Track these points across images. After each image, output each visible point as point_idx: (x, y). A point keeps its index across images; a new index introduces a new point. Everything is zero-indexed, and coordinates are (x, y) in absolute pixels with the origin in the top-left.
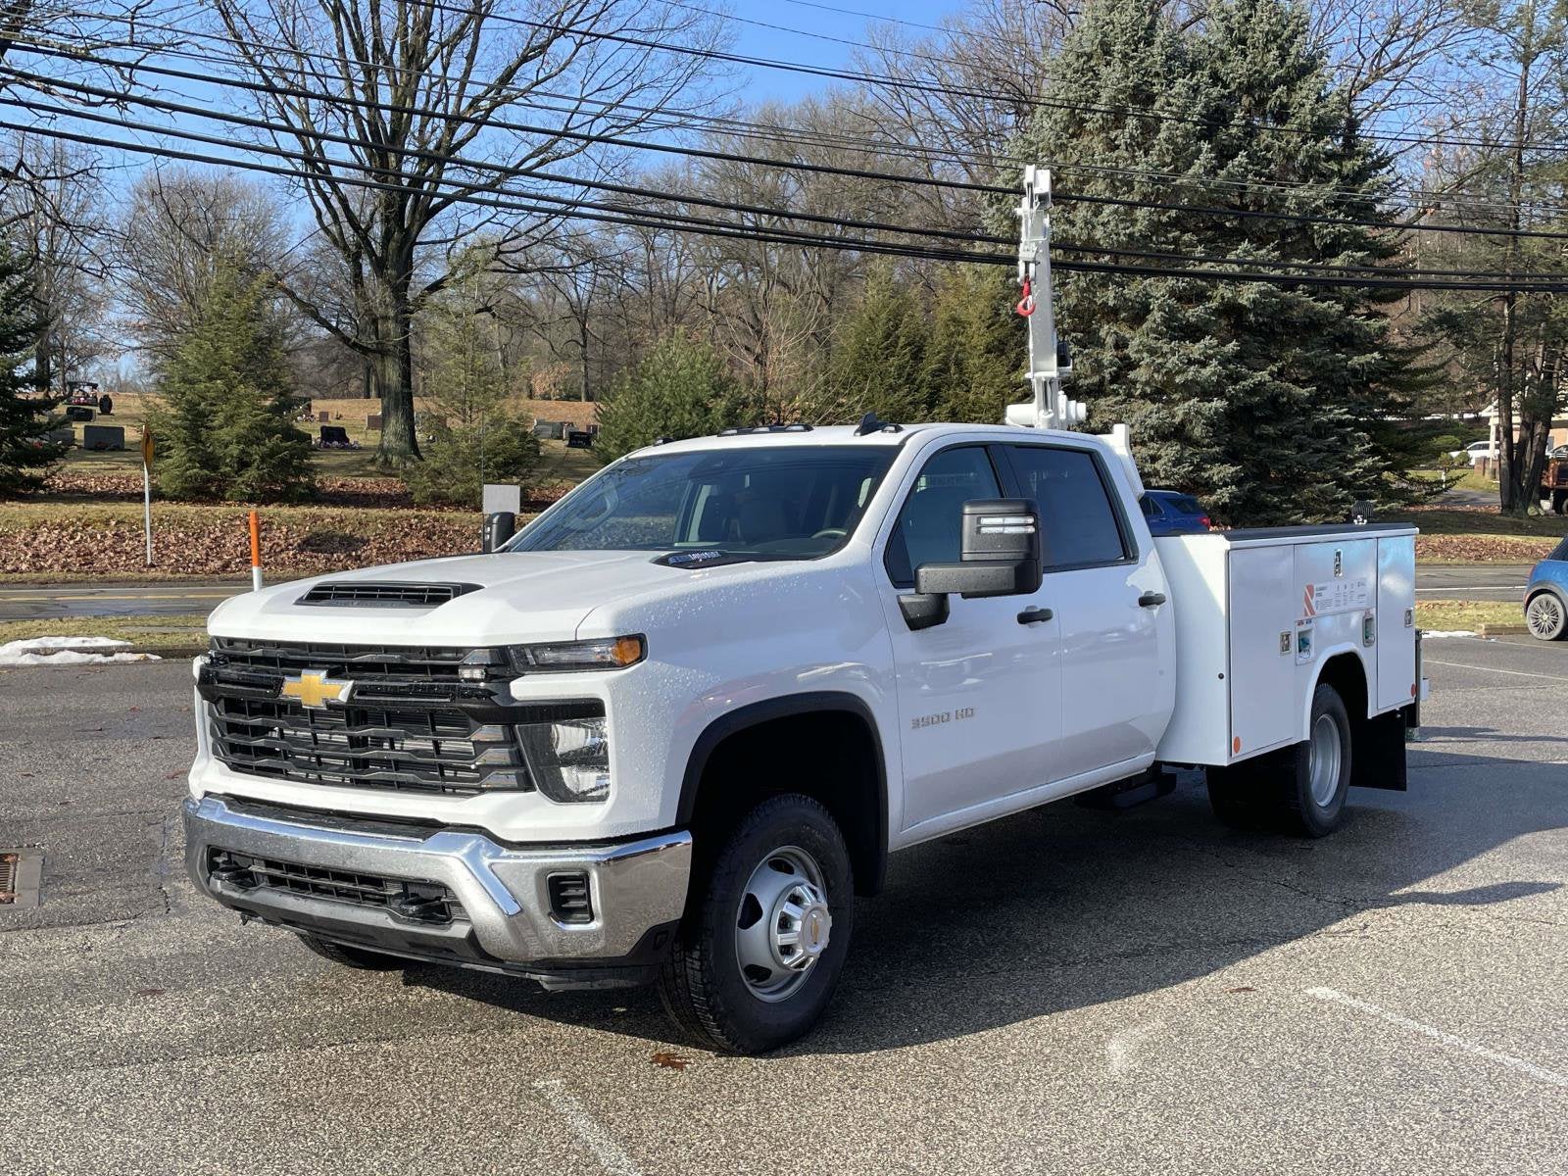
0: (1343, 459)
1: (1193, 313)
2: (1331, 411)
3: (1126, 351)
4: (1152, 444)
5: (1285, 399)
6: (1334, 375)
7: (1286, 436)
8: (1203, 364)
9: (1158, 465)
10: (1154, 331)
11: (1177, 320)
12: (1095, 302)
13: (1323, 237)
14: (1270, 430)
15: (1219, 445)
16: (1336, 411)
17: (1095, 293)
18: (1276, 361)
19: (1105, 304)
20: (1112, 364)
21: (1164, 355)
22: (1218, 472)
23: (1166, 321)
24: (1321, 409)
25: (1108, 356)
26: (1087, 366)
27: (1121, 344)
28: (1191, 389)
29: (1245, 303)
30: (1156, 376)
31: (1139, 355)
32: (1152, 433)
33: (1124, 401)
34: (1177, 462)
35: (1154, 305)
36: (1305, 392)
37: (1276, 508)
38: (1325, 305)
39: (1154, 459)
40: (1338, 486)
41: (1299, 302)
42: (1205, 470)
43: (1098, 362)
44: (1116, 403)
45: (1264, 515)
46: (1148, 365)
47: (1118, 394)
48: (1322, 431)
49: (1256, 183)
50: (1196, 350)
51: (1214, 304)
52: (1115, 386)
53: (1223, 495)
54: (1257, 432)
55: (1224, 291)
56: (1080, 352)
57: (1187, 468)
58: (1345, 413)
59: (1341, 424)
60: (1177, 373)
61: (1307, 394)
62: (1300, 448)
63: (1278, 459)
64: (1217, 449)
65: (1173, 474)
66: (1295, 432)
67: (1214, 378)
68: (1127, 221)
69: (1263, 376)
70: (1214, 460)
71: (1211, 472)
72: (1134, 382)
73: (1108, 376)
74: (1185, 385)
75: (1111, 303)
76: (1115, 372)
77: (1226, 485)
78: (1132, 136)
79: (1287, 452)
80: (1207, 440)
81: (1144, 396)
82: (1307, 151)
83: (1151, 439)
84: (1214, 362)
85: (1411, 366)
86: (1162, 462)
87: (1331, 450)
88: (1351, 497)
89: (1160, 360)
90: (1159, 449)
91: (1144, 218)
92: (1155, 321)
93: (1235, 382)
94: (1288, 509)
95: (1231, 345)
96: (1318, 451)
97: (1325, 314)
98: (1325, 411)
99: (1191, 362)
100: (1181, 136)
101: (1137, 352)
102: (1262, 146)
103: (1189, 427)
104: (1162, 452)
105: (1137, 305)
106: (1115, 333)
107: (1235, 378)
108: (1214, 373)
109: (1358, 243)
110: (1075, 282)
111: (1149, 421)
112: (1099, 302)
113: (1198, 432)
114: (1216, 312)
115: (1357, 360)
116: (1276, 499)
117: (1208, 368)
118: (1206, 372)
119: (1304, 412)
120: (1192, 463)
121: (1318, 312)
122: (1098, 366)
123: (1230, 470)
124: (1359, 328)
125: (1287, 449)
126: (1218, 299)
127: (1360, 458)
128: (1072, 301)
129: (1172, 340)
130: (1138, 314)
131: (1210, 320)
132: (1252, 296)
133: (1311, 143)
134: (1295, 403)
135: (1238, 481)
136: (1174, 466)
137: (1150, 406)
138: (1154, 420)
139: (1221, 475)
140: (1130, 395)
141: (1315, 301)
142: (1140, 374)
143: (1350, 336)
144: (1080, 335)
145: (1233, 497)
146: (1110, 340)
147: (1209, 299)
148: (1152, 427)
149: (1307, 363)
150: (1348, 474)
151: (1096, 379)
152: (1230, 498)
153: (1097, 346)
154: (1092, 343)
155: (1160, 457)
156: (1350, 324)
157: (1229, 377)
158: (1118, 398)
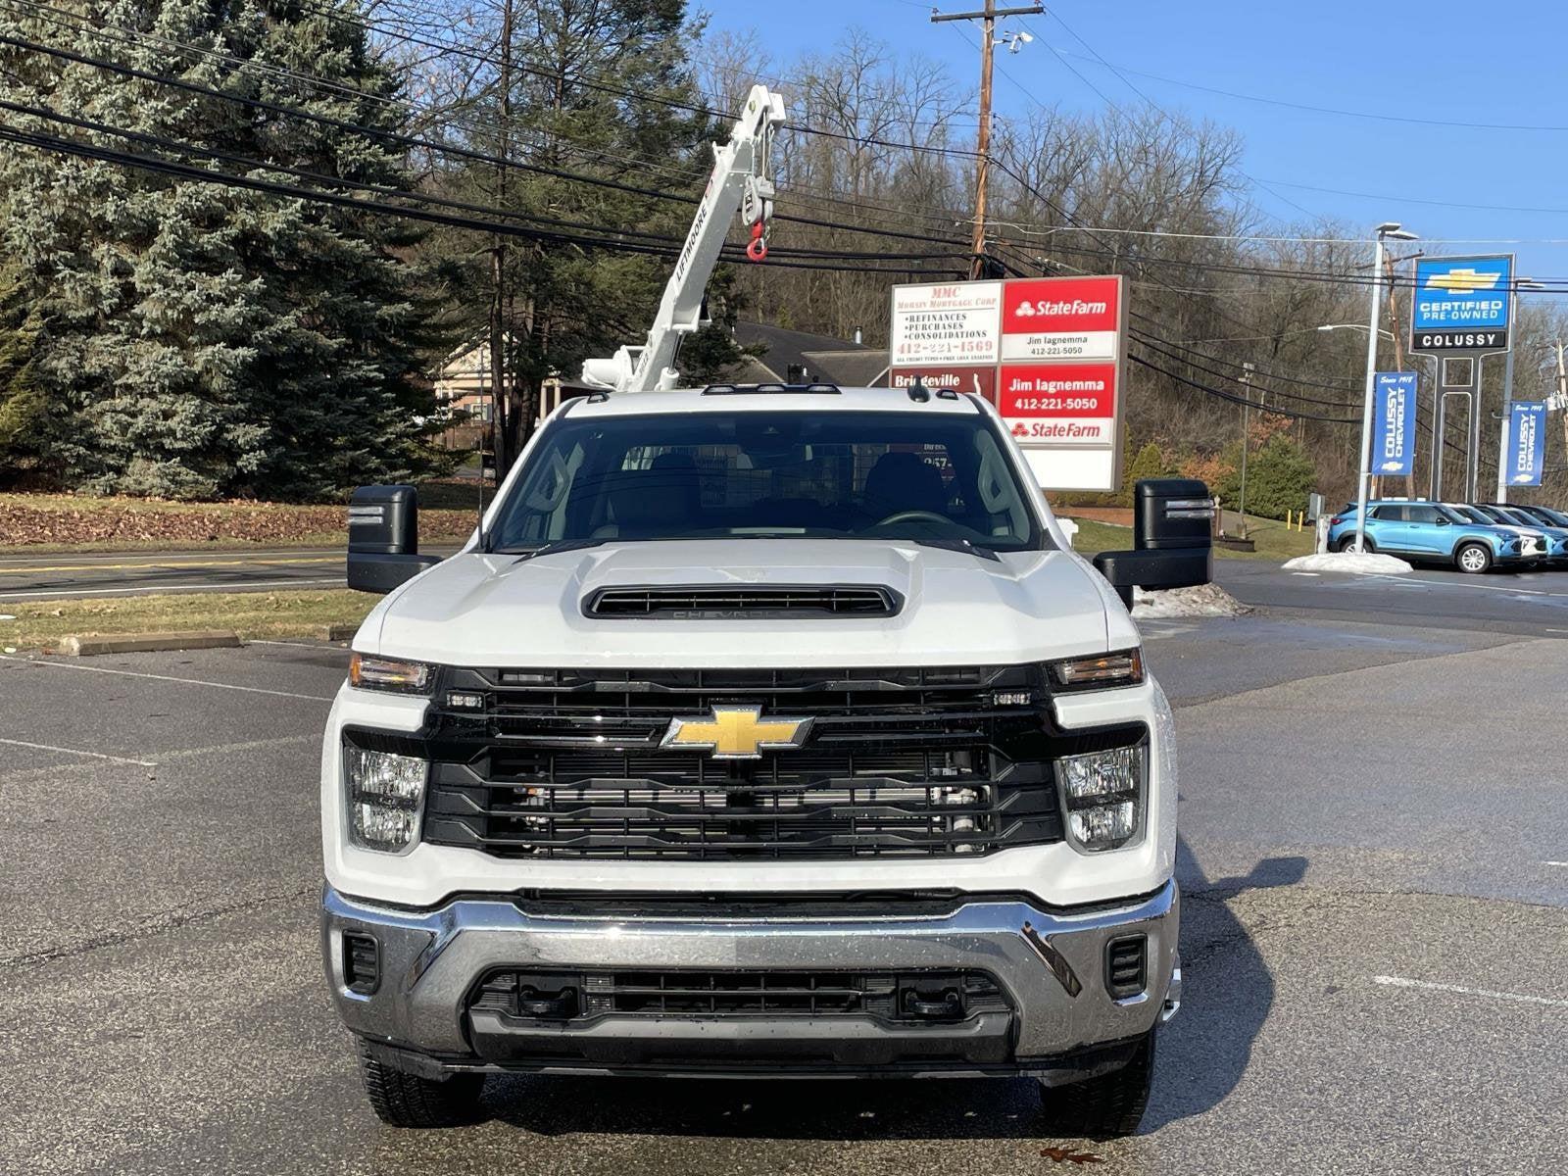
0: (373, 422)
1: (209, 240)
2: (359, 366)
3: (131, 279)
4: (163, 397)
5: (311, 350)
6: (363, 326)
7: (311, 395)
8: (228, 302)
9: (172, 423)
10: (164, 257)
11: (190, 246)
12: (88, 215)
13: (346, 165)
14: (294, 386)
15: (243, 402)
16: (365, 368)
17: (88, 204)
18: (299, 305)
19: (101, 218)
20: (112, 294)
21: (178, 288)
22: (244, 434)
23: (178, 246)
24: (347, 364)
25: (107, 284)
26: (81, 294)
27: (122, 271)
28: (213, 333)
29: (271, 233)
30: (169, 312)
31: (147, 286)
32: (167, 382)
33: (128, 340)
34: (197, 420)
35: (164, 226)
36: (334, 344)
37: (304, 478)
38: (354, 243)
39: (167, 415)
40: (370, 453)
41: (324, 237)
42: (228, 431)
43: (96, 290)
44: (116, 343)
45: (291, 486)
46: (160, 300)
47: (119, 332)
48: (348, 389)
49: (272, 91)
50: (217, 284)
51: (233, 231)
52: (115, 322)
53: (250, 462)
54: (280, 387)
55: (244, 217)
56: (72, 276)
57: (208, 428)
58: (376, 370)
59: (370, 382)
60: (197, 311)
61: (336, 346)
62: (328, 408)
63: (303, 420)
64: (241, 406)
65: (193, 434)
66: (322, 390)
67: (240, 321)
68: (125, 118)
69: (288, 321)
70: (237, 420)
71: (236, 434)
72: (139, 319)
73: (107, 310)
74: (204, 328)
75: (110, 218)
76: (115, 304)
77: (253, 449)
78: (126, 12)
79: (314, 413)
80: (228, 395)
81: (152, 335)
82: (326, 61)
83: (163, 390)
84: (240, 301)
85: (434, 320)
86: (177, 419)
87: (360, 412)
88: (383, 467)
89: (175, 294)
90: (173, 403)
91: (148, 116)
92: (164, 245)
93: (261, 327)
94: (316, 479)
95: (256, 282)
96: (347, 412)
97: (351, 253)
98: (352, 366)
99: (210, 299)
100: (186, 21)
101: (145, 282)
102: (274, 47)
103: (206, 378)
104: (178, 407)
105: (141, 224)
106: (116, 255)
107: (261, 322)
108: (239, 314)
109: (384, 175)
110: (61, 186)
111: (163, 368)
112: (94, 215)
113: (217, 384)
114: (235, 241)
115: (387, 310)
116: (303, 468)
117: (232, 308)
118: (231, 311)
119: (330, 367)
120: (214, 423)
121: (346, 251)
122: (95, 297)
123: (257, 432)
124: (388, 273)
125: (313, 408)
126: (238, 225)
127: (390, 423)
128: (59, 209)
129: (185, 271)
130: (143, 235)
131: (227, 249)
132: (279, 226)
133: (330, 52)
134: (321, 356)
135: (264, 444)
136: (193, 424)
137: (160, 350)
138: (168, 368)
139: (248, 437)
140: (133, 335)
141: (340, 238)
142: (148, 309)
143: (377, 281)
144: (69, 255)
145: (261, 464)
146: (108, 264)
147: (229, 223)
148: (167, 376)
149: (333, 308)
150: (380, 440)
151: (91, 311)
152: (257, 465)
153: (89, 269)
154: (83, 265)
155: (175, 414)
156: (378, 269)
157: (254, 320)
158: (119, 337)
